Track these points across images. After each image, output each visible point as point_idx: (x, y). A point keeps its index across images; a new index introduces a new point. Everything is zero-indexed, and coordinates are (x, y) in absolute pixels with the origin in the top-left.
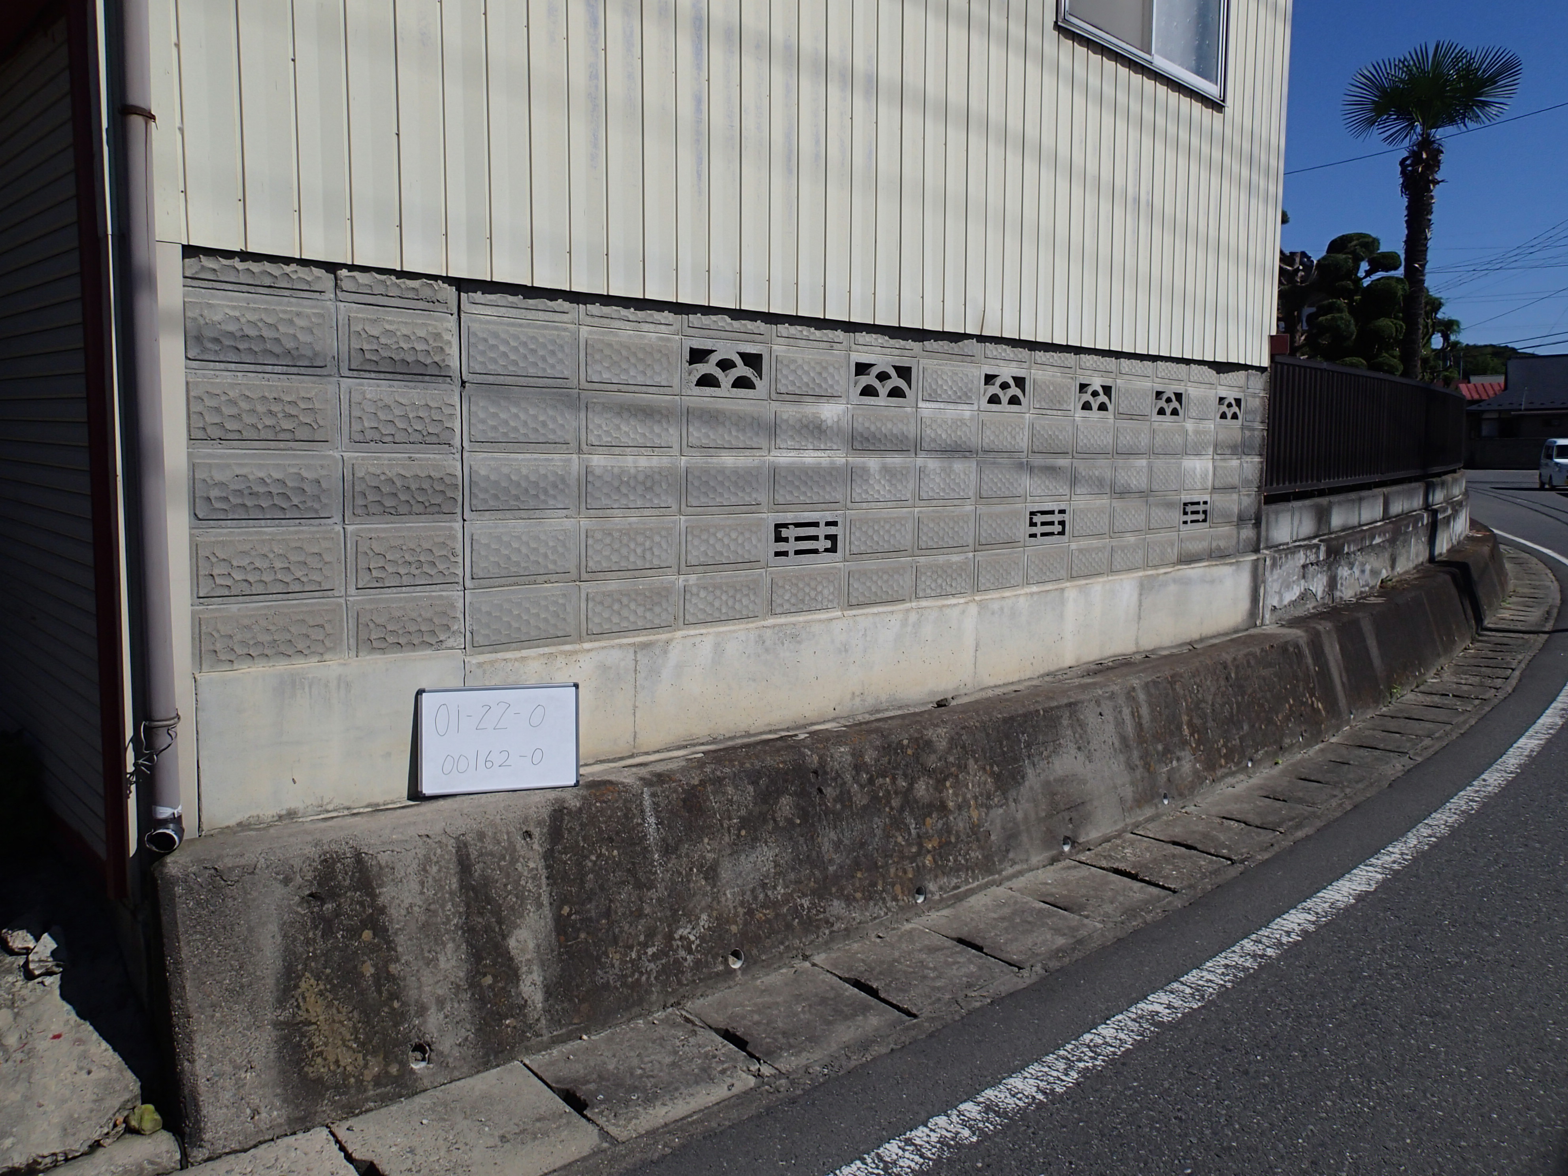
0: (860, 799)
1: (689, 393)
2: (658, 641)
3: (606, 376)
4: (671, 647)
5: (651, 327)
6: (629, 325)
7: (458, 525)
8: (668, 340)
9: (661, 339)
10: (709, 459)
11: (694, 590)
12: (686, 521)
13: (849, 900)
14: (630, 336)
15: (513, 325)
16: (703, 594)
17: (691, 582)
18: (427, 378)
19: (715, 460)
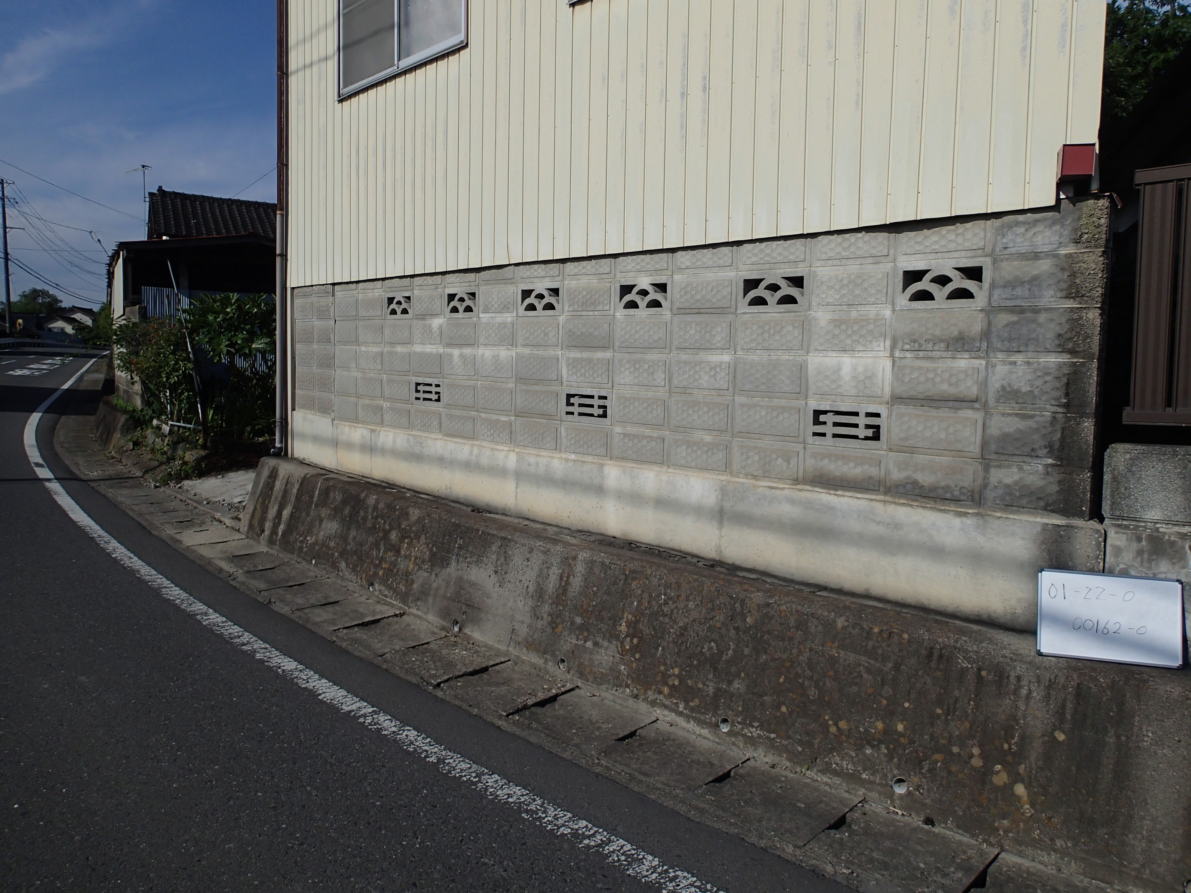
0: (369, 524)
10: (393, 349)
13: (347, 565)
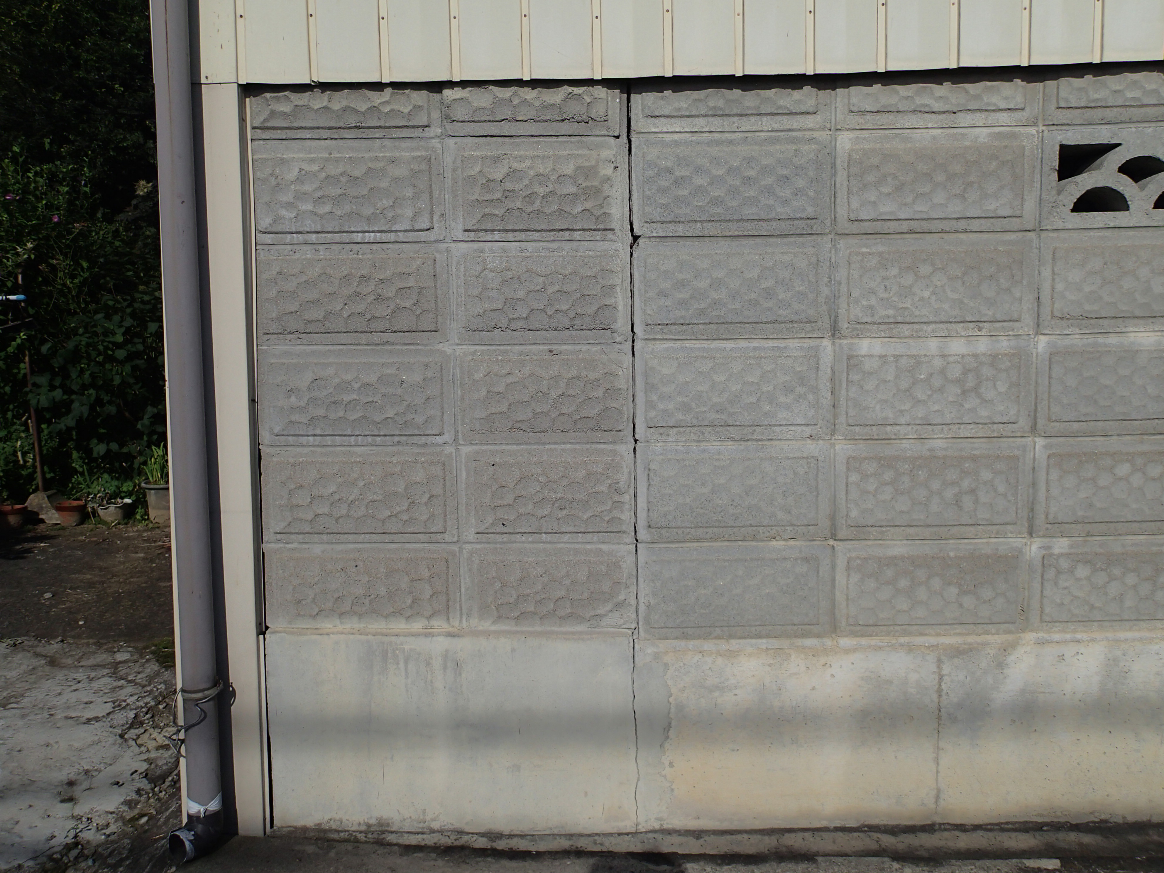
1: (1060, 225)
2: (985, 644)
3: (887, 208)
4: (1011, 658)
5: (979, 118)
6: (932, 120)
7: (625, 449)
8: (1014, 136)
9: (1000, 136)
10: (1100, 339)
11: (1064, 564)
12: (1045, 447)
14: (934, 138)
15: (718, 143)
16: (1082, 572)
17: (1056, 551)
18: (577, 235)
19: (1113, 340)
